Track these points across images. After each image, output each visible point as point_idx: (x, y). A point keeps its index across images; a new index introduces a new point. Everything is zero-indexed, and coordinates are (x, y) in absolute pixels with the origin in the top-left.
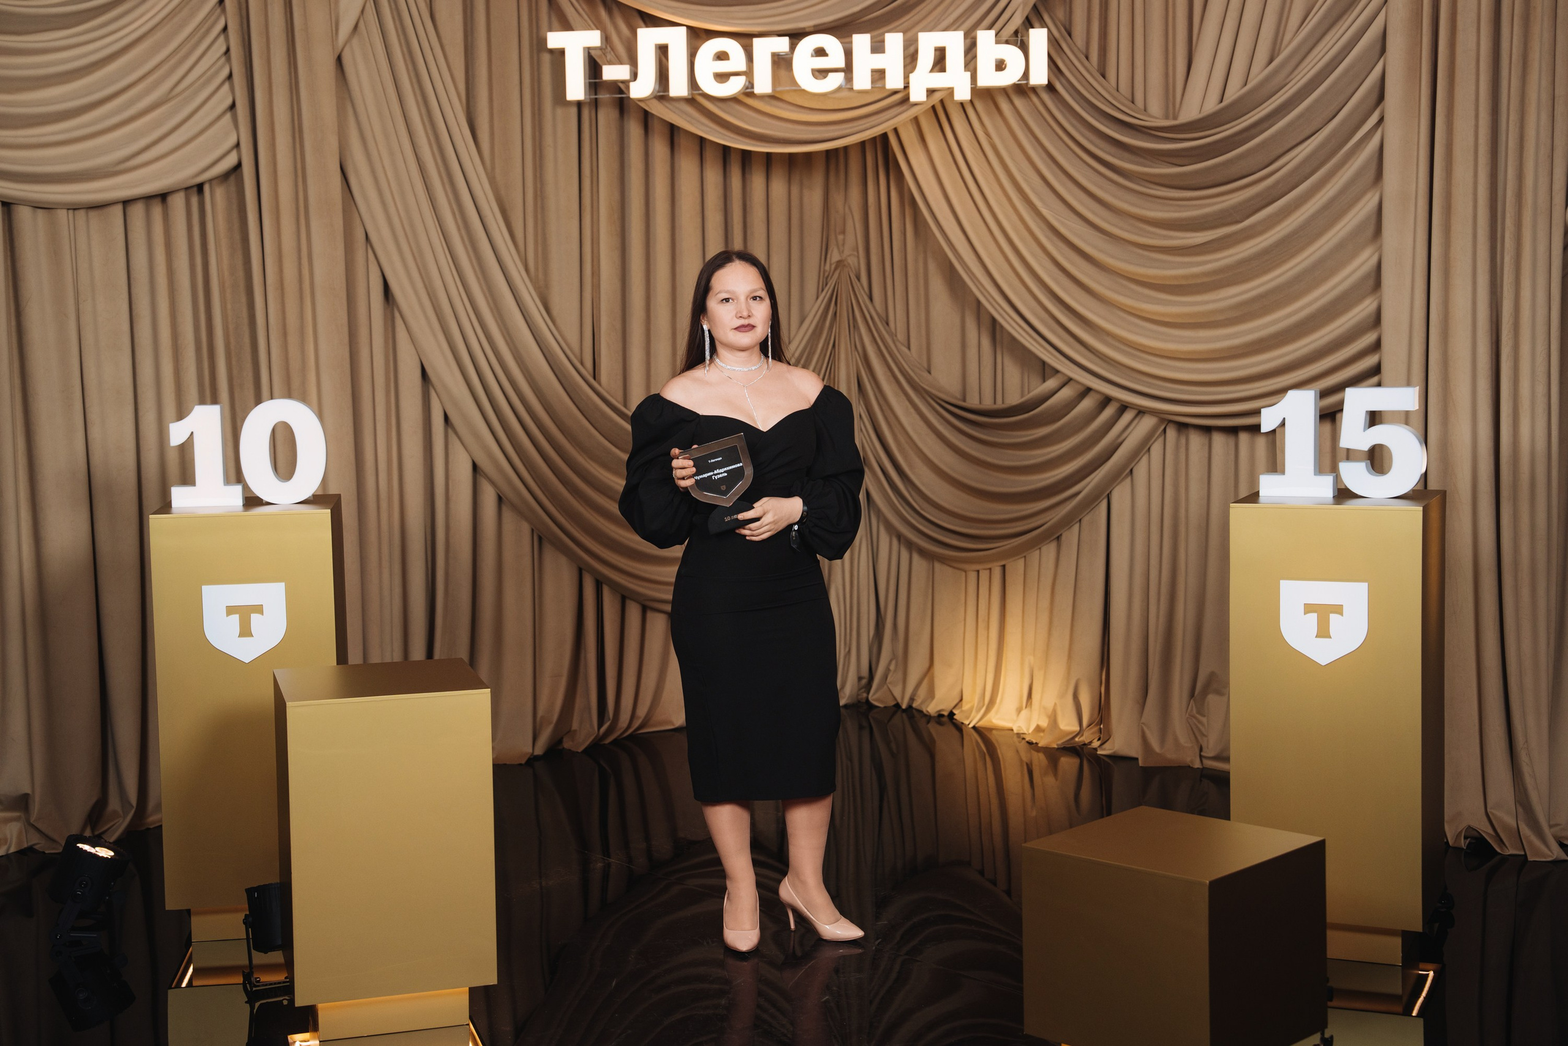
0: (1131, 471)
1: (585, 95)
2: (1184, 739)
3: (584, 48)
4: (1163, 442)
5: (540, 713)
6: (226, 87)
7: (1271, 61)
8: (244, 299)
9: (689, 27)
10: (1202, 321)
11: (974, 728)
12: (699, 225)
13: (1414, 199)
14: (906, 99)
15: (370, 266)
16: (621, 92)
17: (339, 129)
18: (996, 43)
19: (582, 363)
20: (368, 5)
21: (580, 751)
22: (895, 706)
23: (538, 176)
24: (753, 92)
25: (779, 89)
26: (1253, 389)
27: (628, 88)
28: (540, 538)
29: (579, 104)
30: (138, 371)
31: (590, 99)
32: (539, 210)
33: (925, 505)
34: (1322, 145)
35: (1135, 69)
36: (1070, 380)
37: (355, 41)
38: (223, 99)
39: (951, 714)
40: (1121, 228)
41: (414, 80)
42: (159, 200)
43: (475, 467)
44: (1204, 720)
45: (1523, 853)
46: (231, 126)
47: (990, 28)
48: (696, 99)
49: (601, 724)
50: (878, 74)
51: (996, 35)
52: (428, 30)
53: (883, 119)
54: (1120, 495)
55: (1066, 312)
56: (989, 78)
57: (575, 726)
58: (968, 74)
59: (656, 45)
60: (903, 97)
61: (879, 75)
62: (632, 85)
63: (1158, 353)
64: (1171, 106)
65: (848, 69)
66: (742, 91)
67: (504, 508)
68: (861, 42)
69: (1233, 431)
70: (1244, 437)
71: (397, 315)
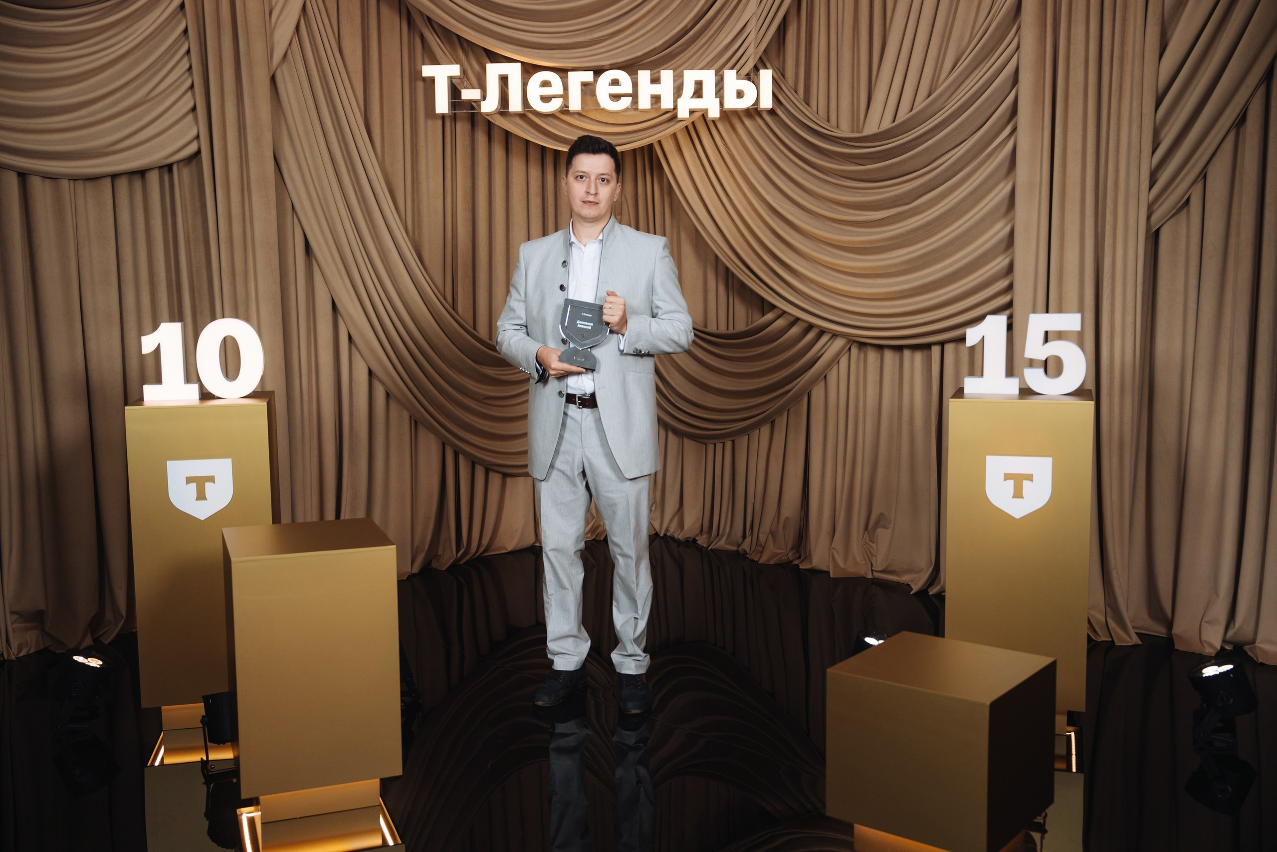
0: (825, 377)
1: (449, 111)
2: (859, 559)
3: (448, 77)
4: (848, 356)
5: (416, 544)
6: (189, 94)
7: (929, 95)
8: (202, 249)
9: (523, 63)
10: (880, 272)
11: (711, 549)
12: (526, 205)
13: (1038, 187)
14: (675, 117)
15: (295, 228)
16: (473, 108)
17: (272, 128)
18: (737, 79)
19: (445, 299)
20: (294, 40)
21: (444, 570)
22: (654, 534)
23: (415, 168)
24: (568, 110)
25: (586, 108)
26: (918, 319)
27: (479, 106)
28: (416, 422)
29: (443, 117)
30: (123, 301)
31: (452, 113)
32: (415, 192)
33: (678, 399)
34: (969, 150)
35: (830, 100)
36: (784, 312)
37: (285, 66)
38: (187, 103)
39: (695, 540)
40: (822, 209)
41: (328, 96)
42: (139, 175)
43: (370, 373)
44: (874, 545)
45: (1110, 640)
46: (193, 122)
47: (732, 68)
48: (527, 114)
49: (458, 551)
50: (654, 99)
51: (737, 73)
52: (337, 60)
53: (658, 130)
54: (817, 393)
55: (782, 267)
56: (732, 103)
57: (440, 552)
58: (718, 100)
59: (499, 75)
60: (671, 116)
61: (656, 99)
62: (483, 103)
63: (848, 295)
64: (856, 125)
65: (634, 95)
66: (559, 110)
67: (390, 401)
68: (644, 76)
69: (899, 349)
70: (907, 353)
71: (314, 263)
